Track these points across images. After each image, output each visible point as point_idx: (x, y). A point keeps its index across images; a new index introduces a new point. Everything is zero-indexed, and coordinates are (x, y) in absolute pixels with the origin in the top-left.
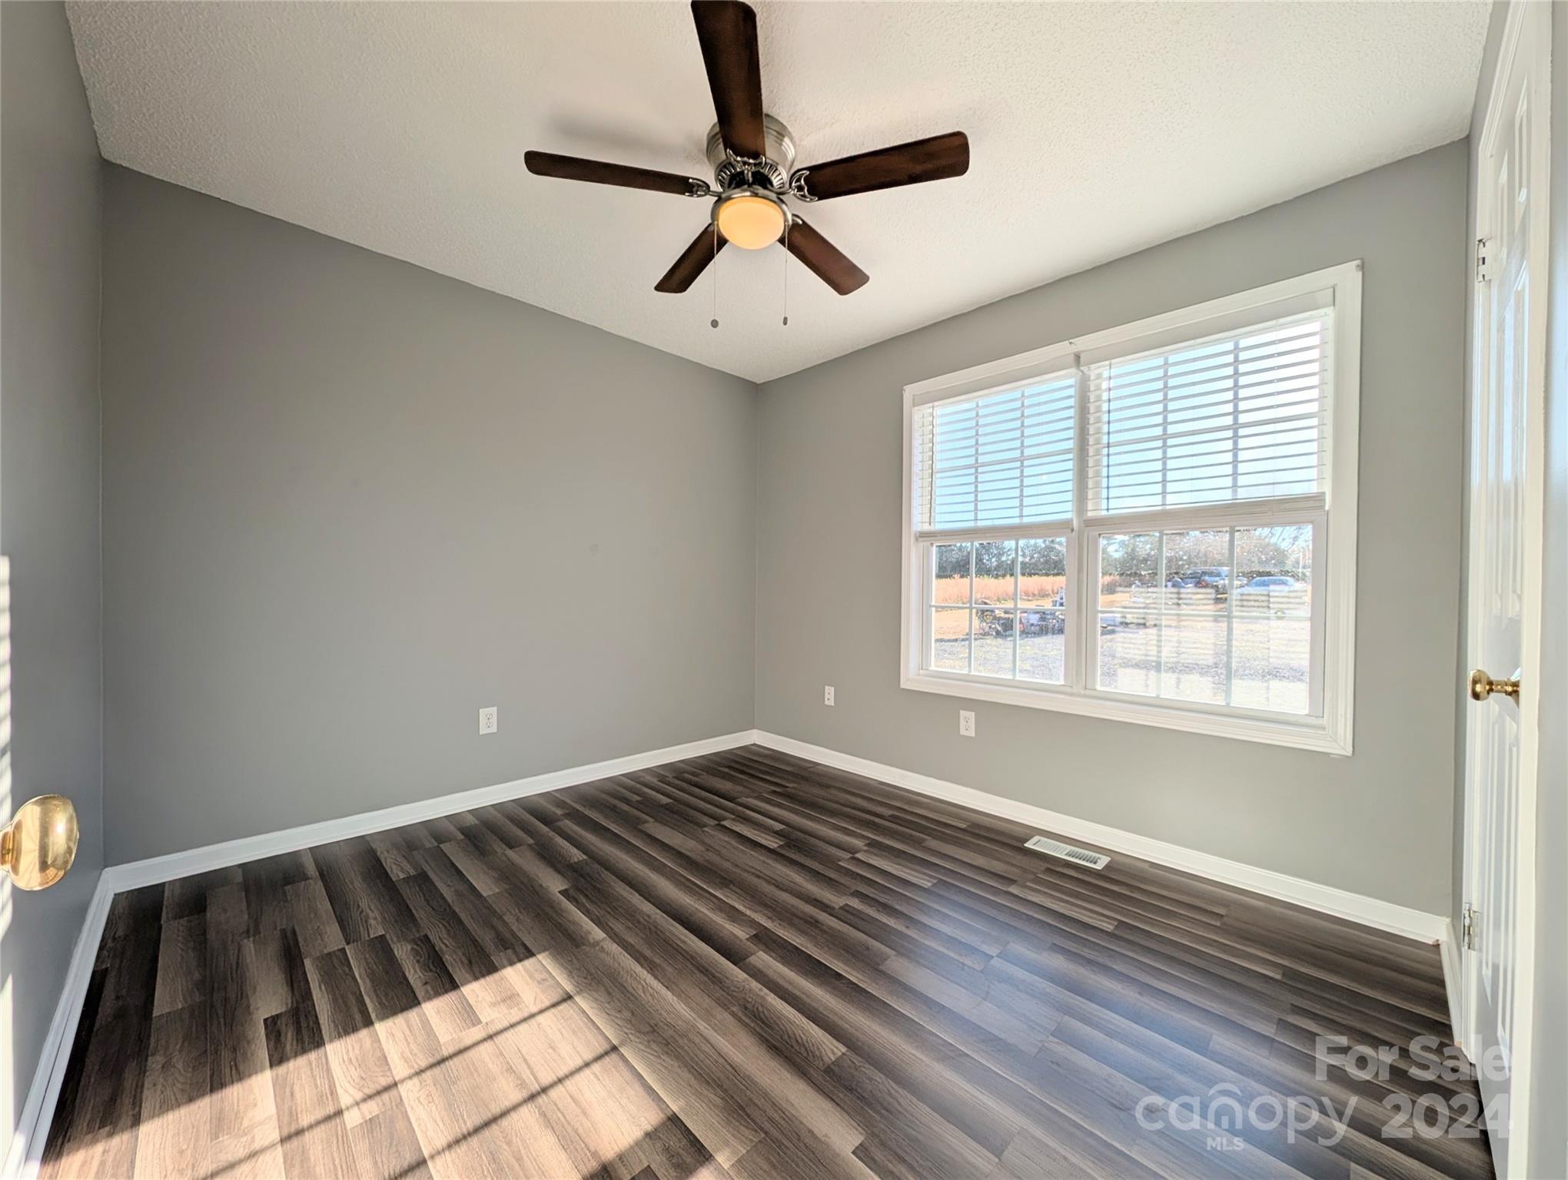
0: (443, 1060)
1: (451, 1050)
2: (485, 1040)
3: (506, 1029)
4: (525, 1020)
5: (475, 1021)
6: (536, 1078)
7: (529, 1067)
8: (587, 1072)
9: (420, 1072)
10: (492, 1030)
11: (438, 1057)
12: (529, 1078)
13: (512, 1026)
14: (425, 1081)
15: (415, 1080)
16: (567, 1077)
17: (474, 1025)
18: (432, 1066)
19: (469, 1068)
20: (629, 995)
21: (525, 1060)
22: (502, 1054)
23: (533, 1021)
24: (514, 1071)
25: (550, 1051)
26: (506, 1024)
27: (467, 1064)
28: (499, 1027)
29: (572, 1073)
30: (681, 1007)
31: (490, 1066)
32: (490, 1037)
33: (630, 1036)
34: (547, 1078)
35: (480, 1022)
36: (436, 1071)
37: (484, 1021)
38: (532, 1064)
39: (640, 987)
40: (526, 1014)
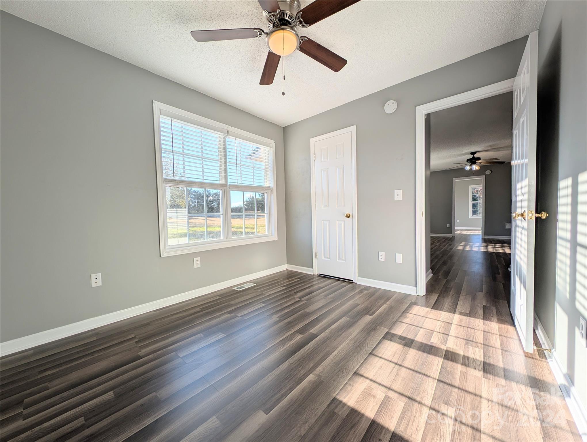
0: (409, 398)
1: (404, 398)
2: (392, 390)
3: (383, 386)
4: (375, 382)
5: (387, 398)
6: (394, 368)
7: (393, 370)
8: (383, 357)
9: (420, 403)
10: (386, 390)
11: (410, 401)
12: (396, 368)
13: (380, 384)
14: (421, 397)
15: (423, 402)
16: (388, 360)
17: (389, 397)
18: (415, 401)
19: (406, 387)
20: (345, 357)
21: (391, 372)
22: (394, 380)
23: (374, 379)
24: (397, 373)
25: (383, 367)
26: (380, 387)
27: (405, 388)
28: (383, 388)
29: (386, 360)
30: (345, 344)
31: (400, 381)
32: (389, 389)
33: (364, 351)
34: (393, 365)
35: (386, 396)
36: (415, 397)
37: (384, 395)
38: (391, 370)
39: (340, 355)
40: (372, 382)
